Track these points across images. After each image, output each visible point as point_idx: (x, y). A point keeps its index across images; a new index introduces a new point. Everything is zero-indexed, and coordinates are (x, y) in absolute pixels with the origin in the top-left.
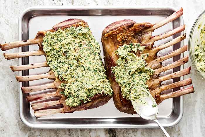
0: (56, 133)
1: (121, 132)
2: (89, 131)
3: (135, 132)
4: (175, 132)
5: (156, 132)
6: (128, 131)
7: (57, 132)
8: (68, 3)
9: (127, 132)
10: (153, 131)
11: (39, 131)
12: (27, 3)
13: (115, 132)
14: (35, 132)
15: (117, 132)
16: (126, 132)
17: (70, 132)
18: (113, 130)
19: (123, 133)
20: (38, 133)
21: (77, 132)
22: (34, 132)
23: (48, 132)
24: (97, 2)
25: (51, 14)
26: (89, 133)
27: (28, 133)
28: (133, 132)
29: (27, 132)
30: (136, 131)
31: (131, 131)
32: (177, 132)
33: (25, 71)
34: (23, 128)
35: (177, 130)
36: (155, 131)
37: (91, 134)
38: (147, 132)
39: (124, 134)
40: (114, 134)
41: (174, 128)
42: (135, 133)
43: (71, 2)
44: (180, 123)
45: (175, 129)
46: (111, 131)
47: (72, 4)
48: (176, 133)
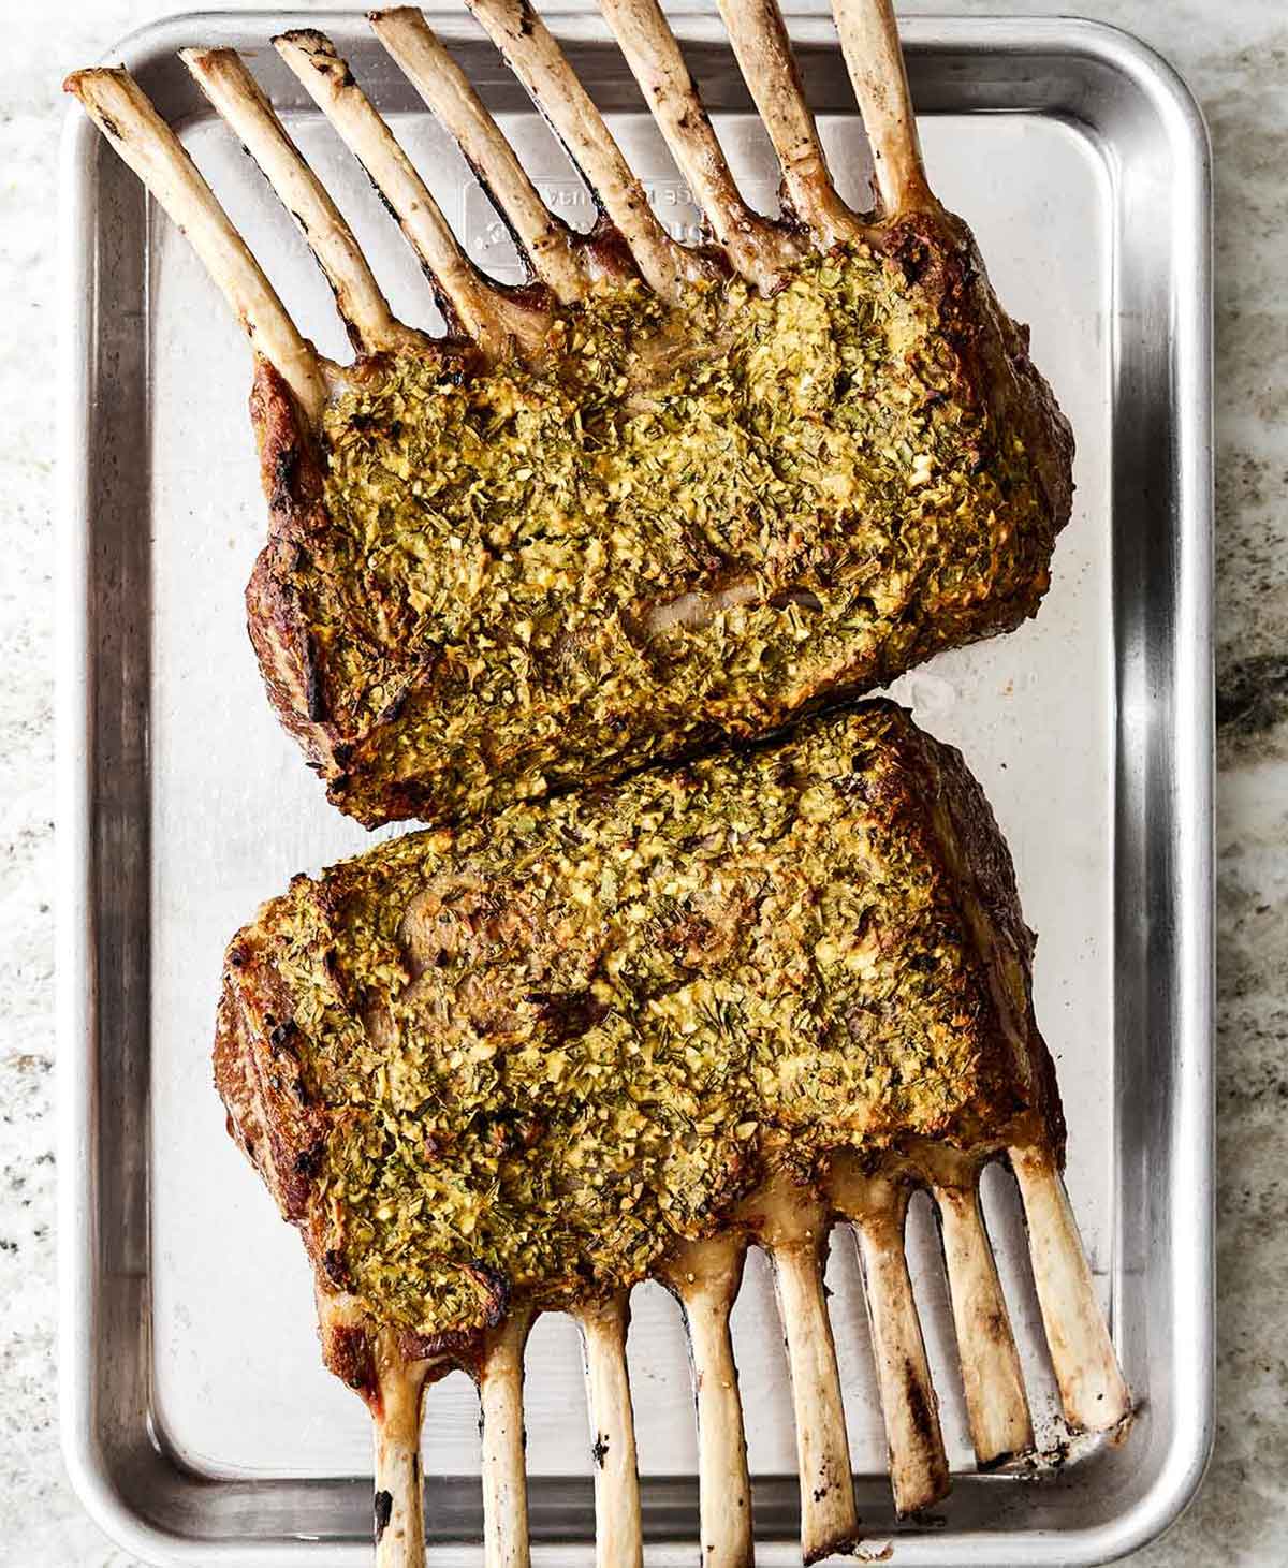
0: (1262, 1224)
1: (1256, 611)
2: (1250, 916)
3: (1259, 478)
4: (1262, 103)
5: (1256, 279)
6: (1245, 543)
7: (1253, 1219)
8: (37, 1104)
9: (1261, 554)
10: (1251, 309)
11: (1246, 1390)
12: (34, 1493)
13: (1259, 664)
14: (1254, 1421)
15: (1256, 652)
16: (1253, 559)
17: (1253, 1091)
18: (1241, 685)
19: (1266, 587)
20: (1265, 1397)
21: (1255, 1022)
22: (1255, 1433)
23: (1258, 1298)
24: (29, 833)
25: (129, 1262)
26: (1261, 910)
27: (1269, 1491)
28: (1256, 497)
29: (1258, 1497)
30: (1251, 466)
31: (1248, 515)
32: (1257, 78)
33: (645, 1516)
34: (1221, 1537)
35: (1237, 81)
36: (1252, 292)
37: (1270, 897)
38: (1254, 364)
39: (1273, 580)
40: (1271, 674)
41: (1226, 111)
42: (1267, 474)
43: (28, 1083)
44: (1172, 52)
45: (1235, 96)
46: (1242, 705)
47: (48, 1066)
48: (1273, 88)
